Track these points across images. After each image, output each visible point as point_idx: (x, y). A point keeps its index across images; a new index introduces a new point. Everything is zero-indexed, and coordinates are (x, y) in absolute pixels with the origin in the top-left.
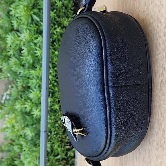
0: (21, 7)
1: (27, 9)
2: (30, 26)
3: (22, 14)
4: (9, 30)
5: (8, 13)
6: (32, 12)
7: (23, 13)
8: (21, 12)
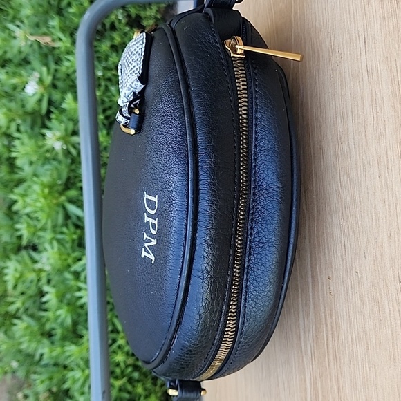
0: (37, 188)
1: (50, 193)
2: (62, 233)
3: (39, 205)
4: (12, 250)
5: (10, 207)
6: (63, 198)
7: (42, 203)
8: (36, 201)
